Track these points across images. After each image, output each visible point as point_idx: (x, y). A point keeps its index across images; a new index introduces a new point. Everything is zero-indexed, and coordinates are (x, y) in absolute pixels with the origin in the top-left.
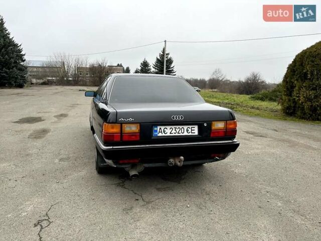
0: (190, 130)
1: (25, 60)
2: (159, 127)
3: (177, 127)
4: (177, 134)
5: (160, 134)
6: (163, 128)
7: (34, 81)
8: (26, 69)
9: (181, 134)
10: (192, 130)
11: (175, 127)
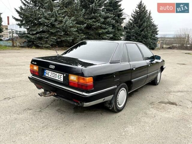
0: (59, 77)
1: (158, 34)
2: (47, 71)
3: (54, 73)
4: (53, 77)
5: (46, 75)
6: (48, 71)
7: (165, 46)
8: (158, 39)
9: (55, 78)
10: (60, 77)
11: (53, 72)
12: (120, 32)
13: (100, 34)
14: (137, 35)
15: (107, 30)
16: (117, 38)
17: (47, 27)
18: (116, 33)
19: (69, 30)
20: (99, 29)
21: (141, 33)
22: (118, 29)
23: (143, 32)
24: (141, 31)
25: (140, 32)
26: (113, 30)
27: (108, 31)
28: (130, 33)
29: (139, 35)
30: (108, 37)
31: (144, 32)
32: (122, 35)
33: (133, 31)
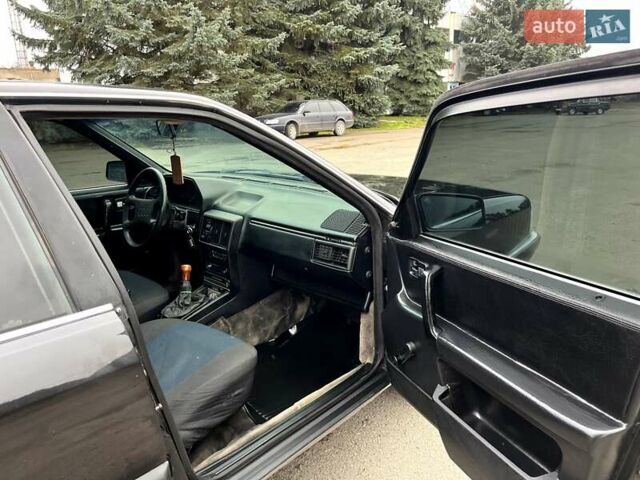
12: (433, 50)
13: (351, 68)
14: (508, 59)
15: (373, 50)
16: (422, 77)
17: (129, 60)
18: (419, 58)
19: (215, 63)
20: (345, 49)
21: (522, 48)
22: (424, 41)
23: (528, 45)
24: (522, 41)
25: (518, 47)
26: (401, 47)
27: (381, 53)
28: (479, 55)
29: (513, 59)
30: (380, 74)
31: (534, 45)
32: (441, 63)
33: (490, 45)
